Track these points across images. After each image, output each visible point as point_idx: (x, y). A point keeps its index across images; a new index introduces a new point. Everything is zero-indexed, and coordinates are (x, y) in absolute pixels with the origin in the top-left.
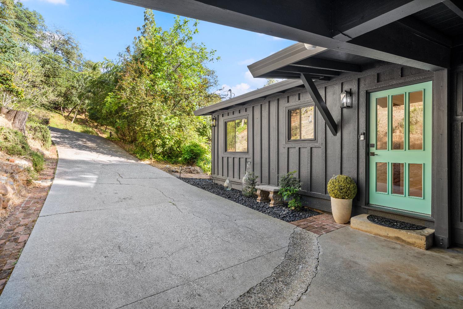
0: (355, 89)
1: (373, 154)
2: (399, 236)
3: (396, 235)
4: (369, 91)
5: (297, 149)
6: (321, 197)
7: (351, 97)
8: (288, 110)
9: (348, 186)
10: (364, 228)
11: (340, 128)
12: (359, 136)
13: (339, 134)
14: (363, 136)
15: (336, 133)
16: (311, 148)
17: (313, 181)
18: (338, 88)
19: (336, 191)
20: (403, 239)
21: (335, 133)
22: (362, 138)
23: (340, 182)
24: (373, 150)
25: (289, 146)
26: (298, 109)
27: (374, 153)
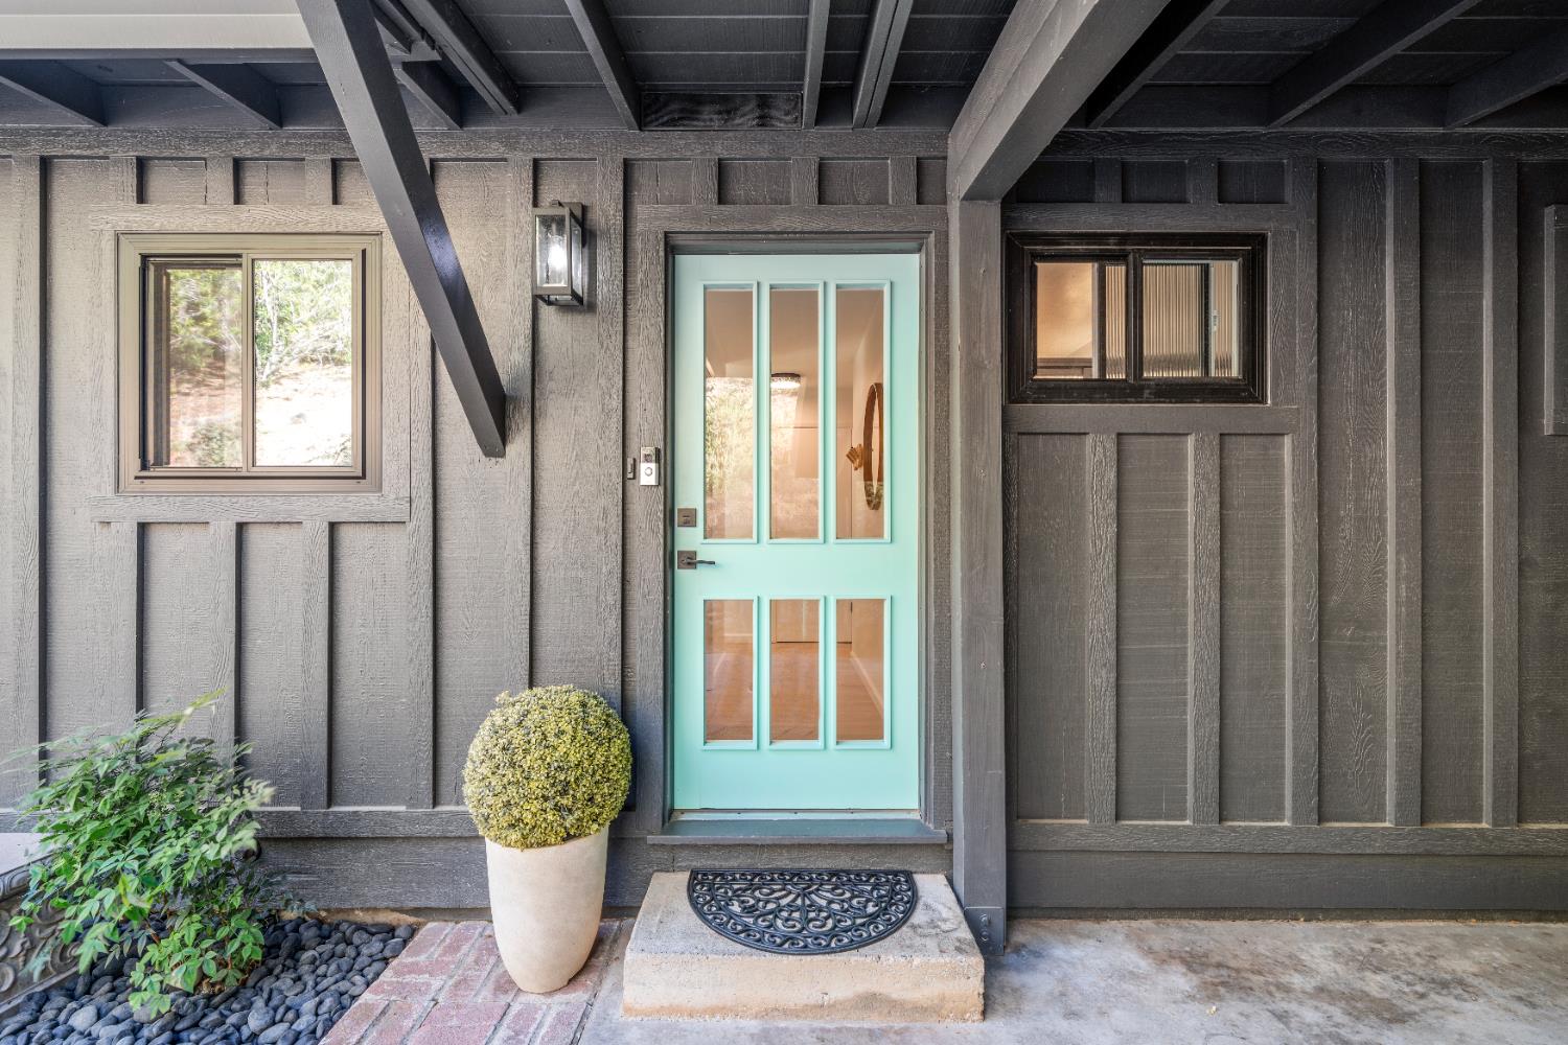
0: (606, 211)
1: (691, 561)
2: (875, 988)
3: (862, 987)
4: (680, 240)
5: (225, 530)
6: (403, 830)
7: (586, 250)
8: (145, 258)
9: (600, 759)
10: (699, 998)
11: (526, 411)
12: (629, 469)
13: (518, 447)
14: (653, 466)
15: (504, 441)
16: (333, 527)
17: (348, 736)
18: (512, 184)
19: (535, 806)
20: (894, 996)
21: (495, 439)
22: (648, 474)
23: (552, 739)
24: (689, 539)
25: (150, 511)
26: (230, 260)
27: (695, 553)
